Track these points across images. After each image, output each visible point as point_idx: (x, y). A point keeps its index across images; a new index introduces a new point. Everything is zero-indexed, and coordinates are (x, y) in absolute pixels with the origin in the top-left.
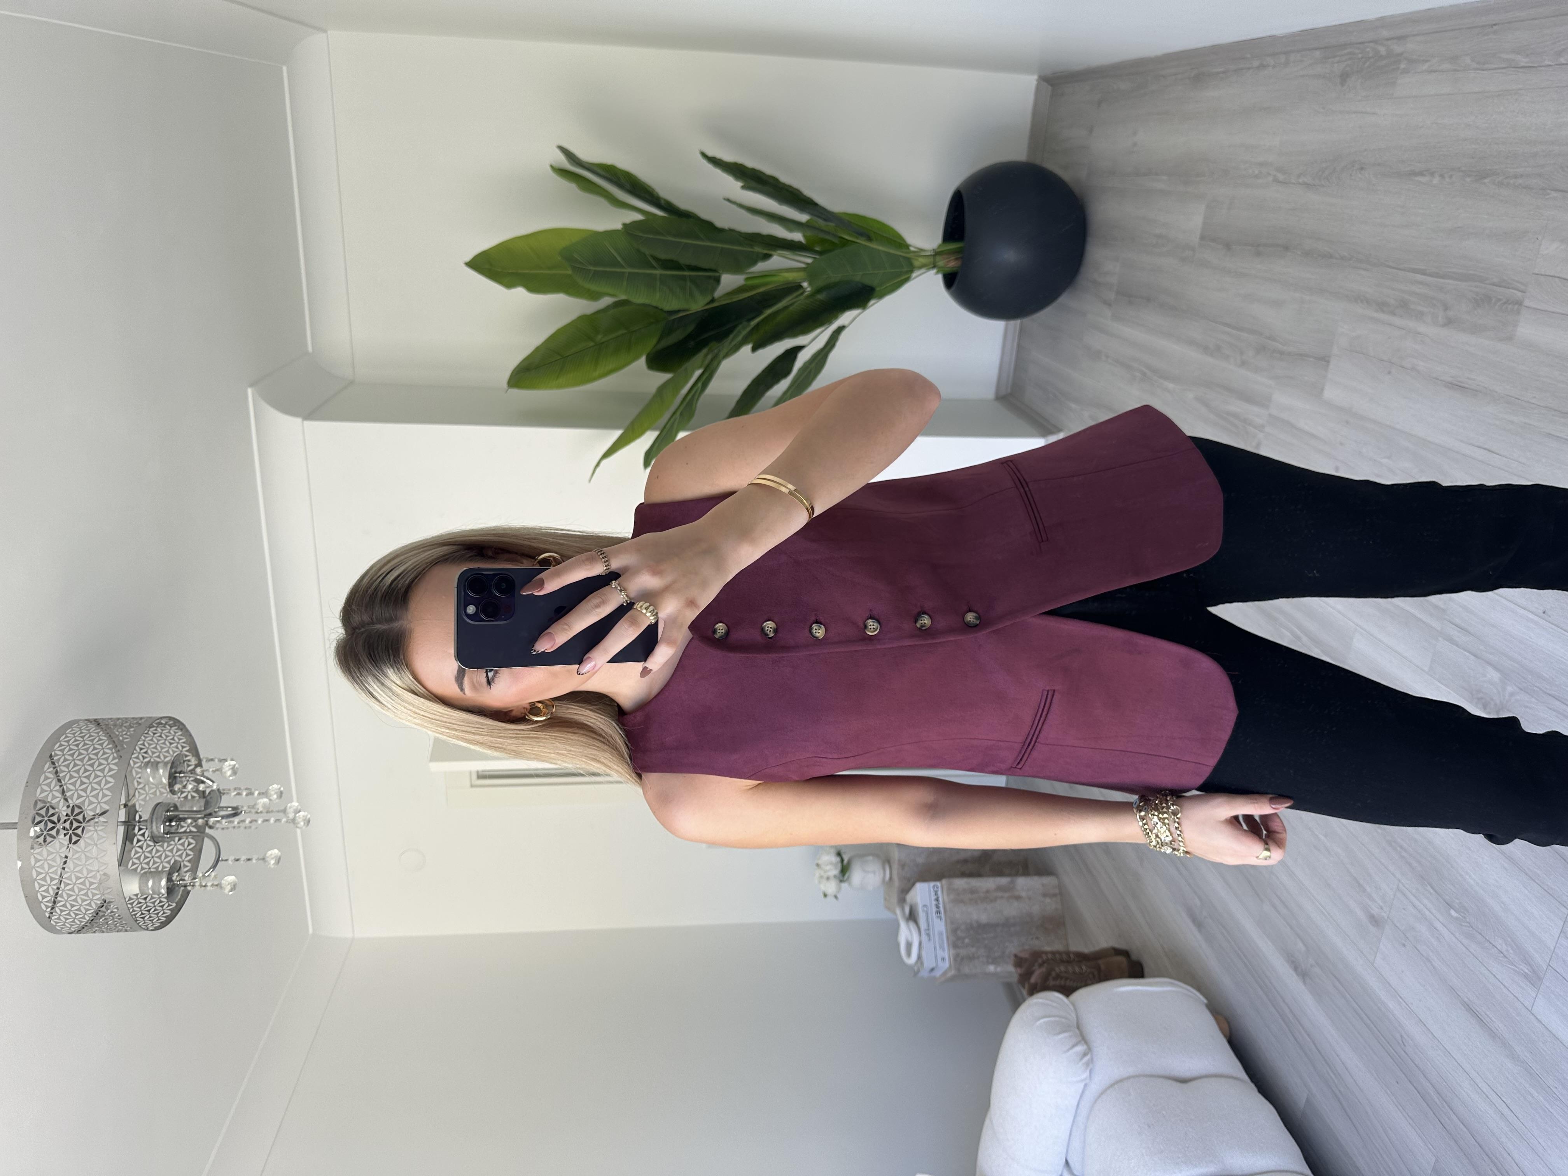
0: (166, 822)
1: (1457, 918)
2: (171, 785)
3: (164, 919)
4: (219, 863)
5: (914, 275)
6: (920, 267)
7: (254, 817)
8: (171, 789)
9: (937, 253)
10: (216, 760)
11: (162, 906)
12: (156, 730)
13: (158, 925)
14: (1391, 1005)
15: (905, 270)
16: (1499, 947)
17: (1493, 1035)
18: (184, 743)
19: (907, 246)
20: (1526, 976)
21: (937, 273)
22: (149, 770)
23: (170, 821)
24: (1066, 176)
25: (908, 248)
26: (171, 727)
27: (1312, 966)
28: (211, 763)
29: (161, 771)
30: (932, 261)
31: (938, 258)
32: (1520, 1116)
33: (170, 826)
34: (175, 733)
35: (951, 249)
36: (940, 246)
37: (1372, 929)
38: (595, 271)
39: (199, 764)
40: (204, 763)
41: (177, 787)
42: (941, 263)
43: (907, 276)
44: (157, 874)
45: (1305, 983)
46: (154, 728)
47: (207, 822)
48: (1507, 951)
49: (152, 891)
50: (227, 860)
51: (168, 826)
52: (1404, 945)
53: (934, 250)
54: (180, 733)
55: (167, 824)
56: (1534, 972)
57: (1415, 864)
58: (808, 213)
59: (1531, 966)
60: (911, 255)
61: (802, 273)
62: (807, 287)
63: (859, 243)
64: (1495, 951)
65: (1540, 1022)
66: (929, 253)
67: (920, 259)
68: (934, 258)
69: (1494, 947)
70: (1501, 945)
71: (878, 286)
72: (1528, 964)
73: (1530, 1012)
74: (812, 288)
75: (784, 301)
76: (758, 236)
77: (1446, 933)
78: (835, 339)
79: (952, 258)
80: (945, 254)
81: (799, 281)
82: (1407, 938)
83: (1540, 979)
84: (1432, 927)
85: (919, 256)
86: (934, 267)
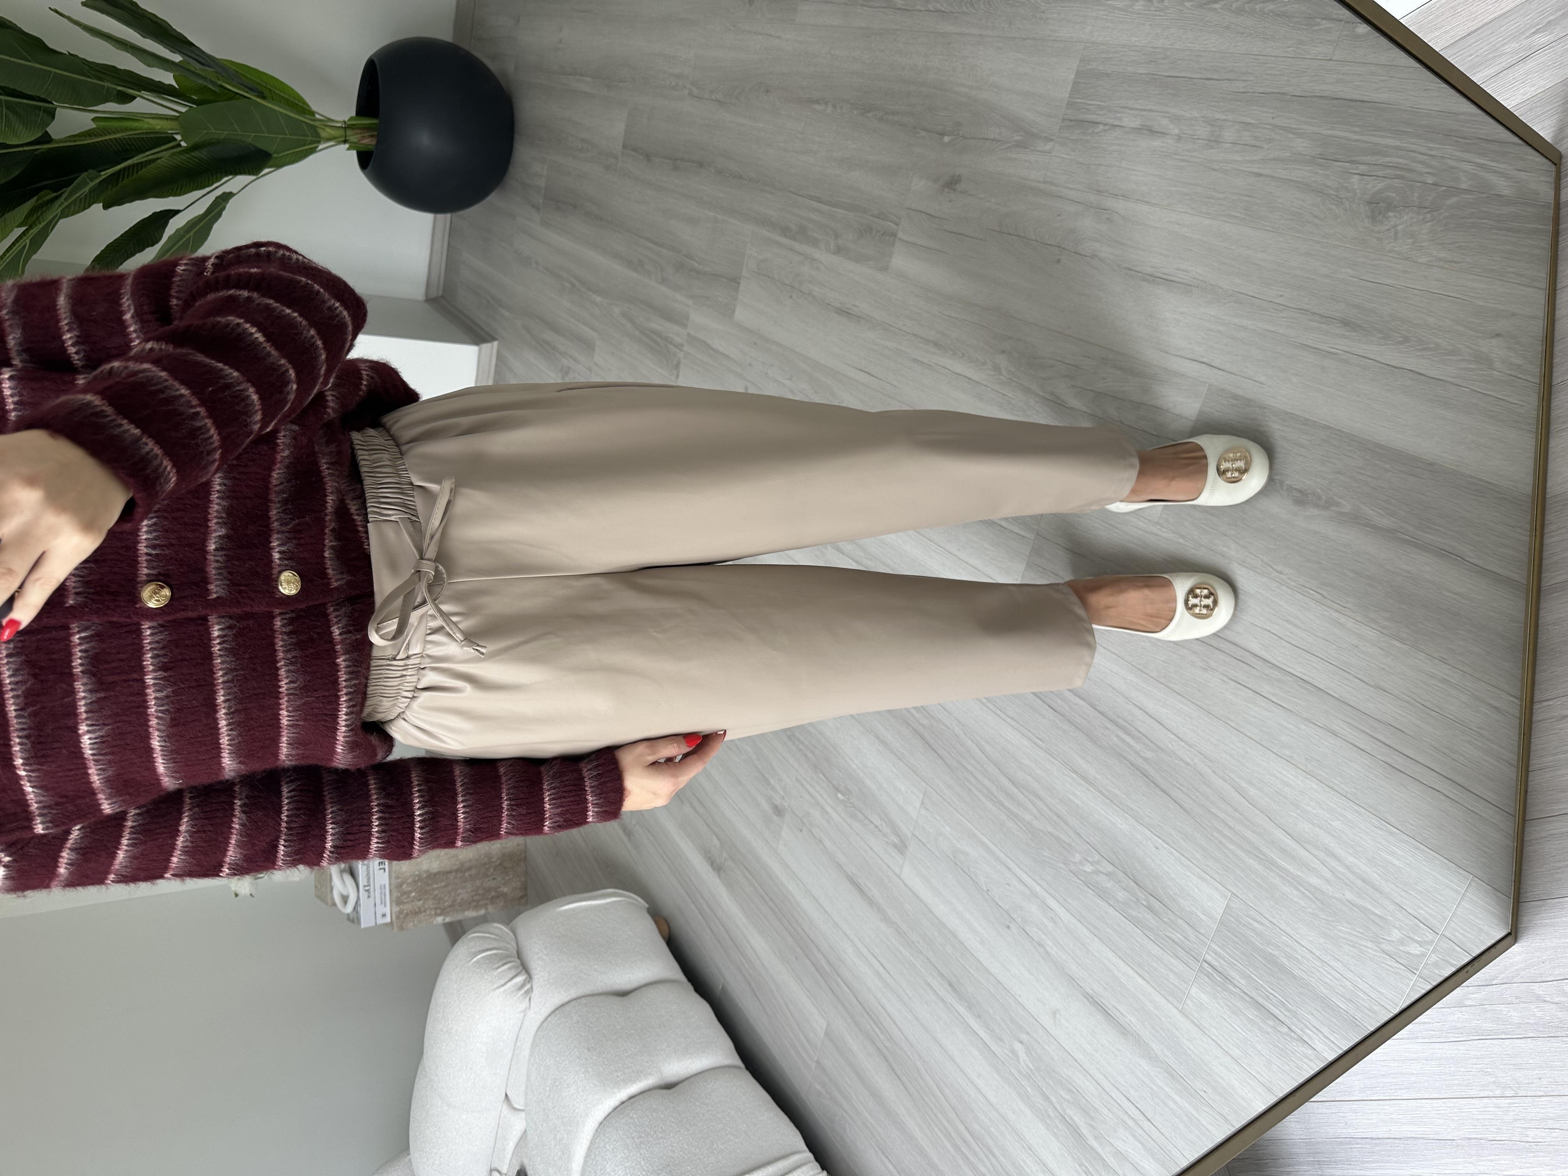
1: (842, 801)
9: (347, 127)
14: (791, 886)
15: (310, 138)
16: (875, 822)
17: (871, 902)
19: (313, 113)
20: (895, 846)
21: (348, 149)
25: (314, 116)
27: (725, 860)
30: (344, 134)
31: (349, 132)
32: (891, 973)
35: (366, 124)
36: (351, 119)
37: (775, 818)
42: (354, 138)
45: (719, 877)
48: (881, 825)
52: (801, 830)
53: (346, 122)
56: (902, 841)
57: (810, 755)
58: (181, 53)
59: (899, 836)
60: (317, 124)
61: (174, 124)
62: (181, 141)
63: (249, 98)
64: (872, 826)
65: (906, 885)
66: (339, 125)
67: (328, 130)
68: (345, 132)
69: (871, 822)
70: (877, 821)
71: (275, 153)
72: (897, 835)
73: (899, 877)
74: (186, 142)
75: (147, 153)
76: (113, 69)
77: (833, 814)
78: (220, 208)
79: (366, 135)
80: (358, 128)
81: (169, 132)
82: (803, 823)
83: (906, 847)
84: (824, 811)
85: (326, 126)
86: (345, 142)
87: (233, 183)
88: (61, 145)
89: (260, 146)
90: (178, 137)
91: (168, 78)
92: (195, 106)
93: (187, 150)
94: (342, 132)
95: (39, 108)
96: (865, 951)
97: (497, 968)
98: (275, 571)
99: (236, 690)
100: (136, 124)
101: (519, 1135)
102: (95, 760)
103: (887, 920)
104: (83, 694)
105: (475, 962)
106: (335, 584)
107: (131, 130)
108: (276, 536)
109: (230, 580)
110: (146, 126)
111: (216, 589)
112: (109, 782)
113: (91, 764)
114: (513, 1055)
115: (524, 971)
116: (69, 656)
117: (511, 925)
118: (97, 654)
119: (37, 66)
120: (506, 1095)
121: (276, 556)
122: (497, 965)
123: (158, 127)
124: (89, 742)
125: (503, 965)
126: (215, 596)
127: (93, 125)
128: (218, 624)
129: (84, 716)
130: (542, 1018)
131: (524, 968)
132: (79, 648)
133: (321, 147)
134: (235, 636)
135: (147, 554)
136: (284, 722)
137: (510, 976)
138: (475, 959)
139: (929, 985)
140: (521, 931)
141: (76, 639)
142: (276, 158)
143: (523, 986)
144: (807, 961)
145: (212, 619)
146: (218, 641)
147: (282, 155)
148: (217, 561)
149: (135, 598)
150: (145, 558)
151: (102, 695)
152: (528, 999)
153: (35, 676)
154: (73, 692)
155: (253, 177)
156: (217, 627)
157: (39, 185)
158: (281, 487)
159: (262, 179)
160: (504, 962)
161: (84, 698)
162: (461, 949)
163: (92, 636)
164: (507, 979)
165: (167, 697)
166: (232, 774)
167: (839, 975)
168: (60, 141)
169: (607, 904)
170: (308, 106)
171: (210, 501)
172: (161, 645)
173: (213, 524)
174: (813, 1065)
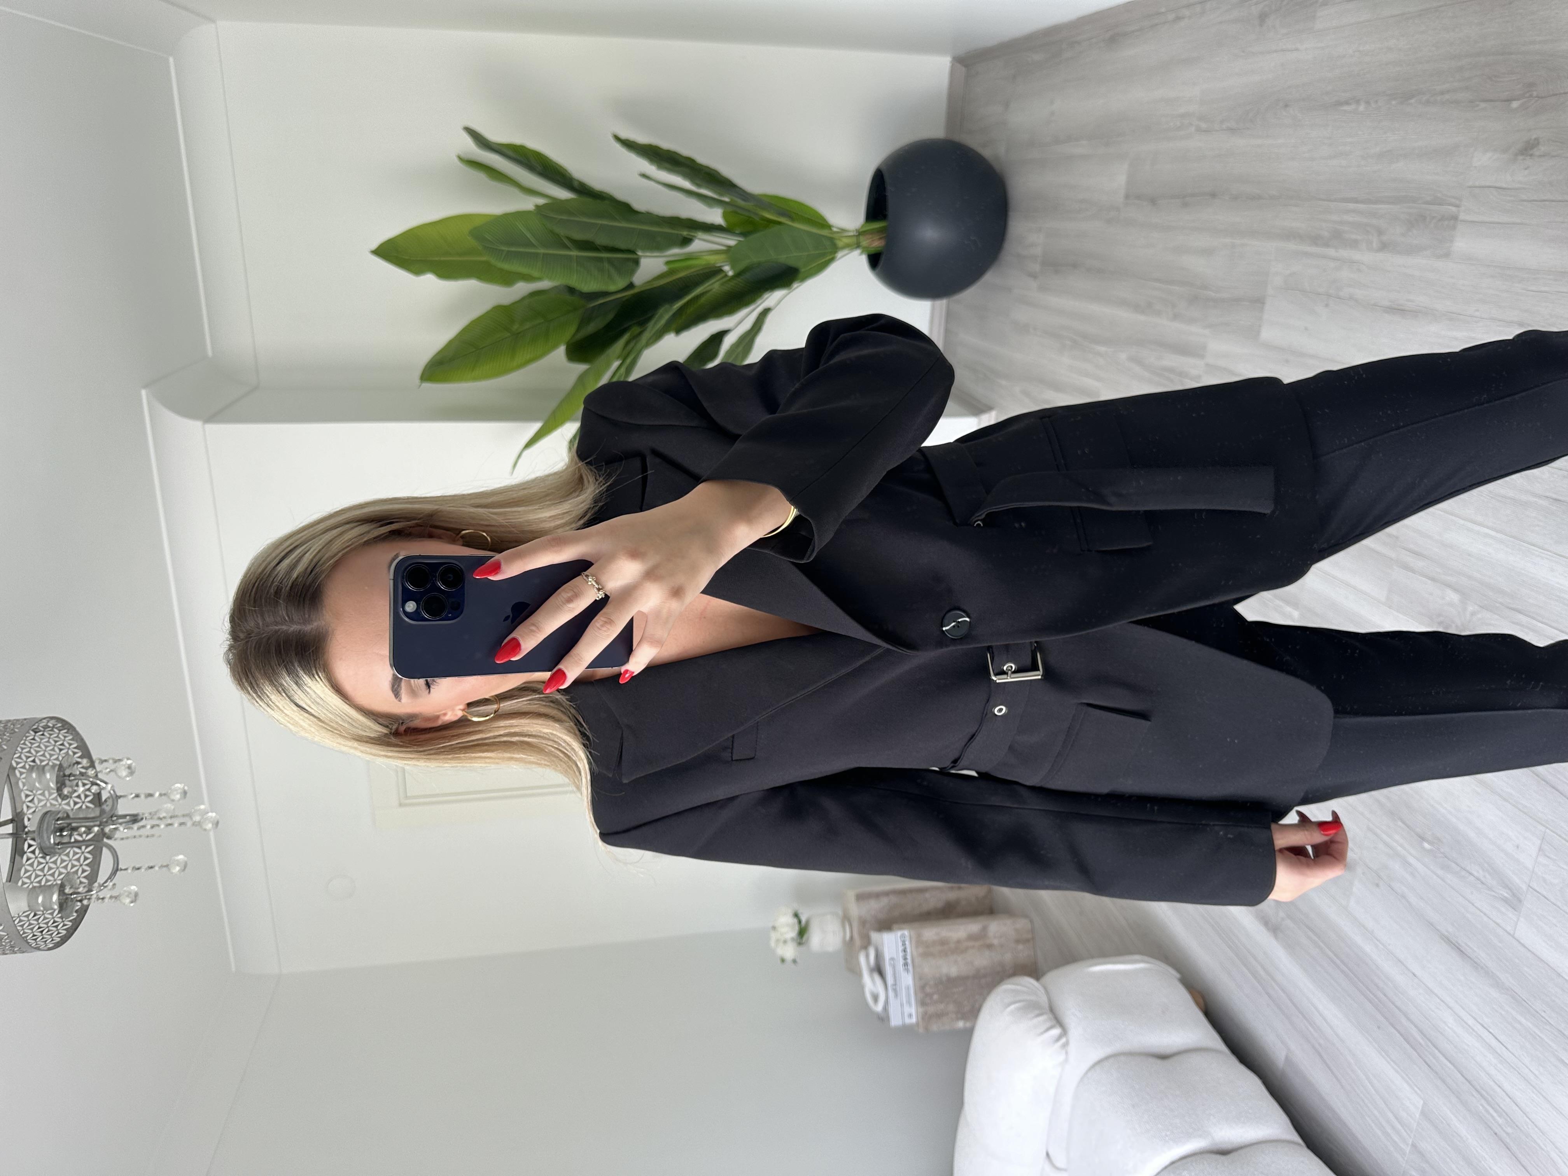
0: (56, 832)
2: (59, 790)
3: (59, 939)
4: (118, 873)
5: (839, 254)
6: (844, 248)
7: (157, 822)
8: (60, 792)
9: (860, 233)
10: (111, 761)
11: (56, 927)
12: (43, 735)
13: (51, 946)
15: (830, 250)
16: (1475, 874)
17: (1476, 965)
18: (75, 748)
20: (1506, 900)
22: (34, 775)
23: (61, 830)
24: (986, 153)
26: (60, 730)
28: (105, 764)
29: (48, 776)
31: (862, 238)
32: (1509, 1047)
33: (61, 836)
34: (65, 737)
35: (873, 229)
38: (508, 251)
39: (92, 765)
40: (97, 764)
41: (66, 791)
42: (865, 242)
43: (831, 257)
44: (45, 889)
45: (1276, 937)
46: (41, 733)
47: (102, 830)
48: (1484, 876)
49: (43, 907)
50: (126, 869)
51: (59, 836)
53: (856, 230)
54: (71, 737)
55: (58, 834)
56: (1514, 895)
60: (834, 236)
63: (783, 223)
64: (1471, 878)
65: (1523, 946)
67: (844, 239)
68: (858, 239)
70: (1478, 871)
72: (1507, 888)
73: (1513, 937)
77: (1419, 866)
78: (762, 321)
79: (875, 238)
80: (868, 233)
82: (1379, 877)
83: (1521, 901)
84: (1407, 864)
86: (858, 247)
88: (641, 290)
89: (791, 263)
91: (718, 218)
92: (739, 238)
93: (735, 276)
97: (1032, 1019)
100: (695, 262)
105: (1010, 1011)
107: (691, 268)
110: (704, 262)
115: (1060, 1027)
117: (1040, 979)
119: (627, 225)
120: (1048, 1154)
122: (1032, 1016)
125: (1036, 1016)
127: (665, 269)
138: (1010, 1008)
143: (1058, 1039)
152: (1065, 1051)
155: (786, 292)
159: (794, 292)
162: (995, 999)
164: (1044, 1029)
168: (640, 286)
174: (1408, 1150)
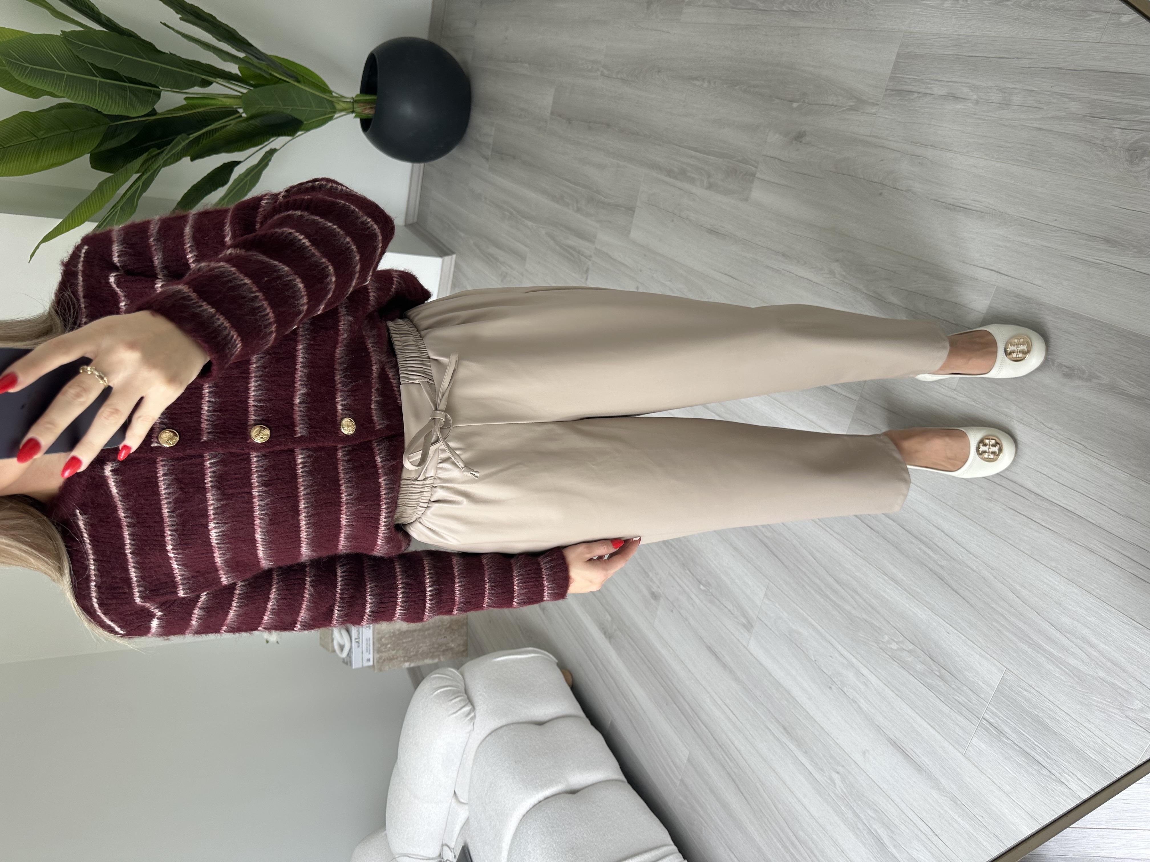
1: (704, 591)
6: (341, 111)
9: (354, 101)
14: (664, 651)
15: (329, 110)
16: (729, 607)
17: (725, 666)
19: (331, 92)
20: (744, 625)
21: (355, 117)
25: (332, 94)
27: (615, 631)
30: (351, 107)
31: (356, 105)
32: (740, 718)
35: (366, 100)
36: (357, 96)
37: (653, 601)
42: (359, 109)
45: (610, 642)
48: (733, 609)
52: (672, 611)
53: (353, 98)
57: (679, 556)
58: (244, 51)
59: (747, 618)
60: (334, 100)
61: (238, 101)
62: (243, 113)
63: (288, 82)
64: (726, 610)
65: (752, 654)
66: (349, 100)
67: (341, 104)
68: (353, 105)
69: (726, 607)
70: (730, 606)
71: (305, 120)
72: (745, 617)
73: (746, 648)
74: (246, 113)
75: (221, 122)
76: (198, 63)
77: (697, 601)
78: (268, 159)
79: (368, 107)
80: (362, 102)
81: (235, 107)
82: (674, 606)
83: (752, 626)
84: (689, 598)
85: (340, 101)
86: (353, 112)
87: (277, 142)
88: (163, 116)
89: (296, 115)
90: (241, 111)
91: (234, 69)
92: (252, 89)
93: (247, 119)
94: (350, 105)
95: (150, 91)
96: (719, 702)
97: (451, 700)
98: (339, 418)
99: (312, 500)
100: (213, 102)
101: (463, 822)
102: (219, 548)
103: (736, 679)
104: (212, 502)
105: (436, 695)
106: (378, 427)
107: (209, 106)
108: (339, 394)
109: (309, 424)
110: (220, 103)
111: (300, 430)
112: (226, 562)
113: (216, 550)
114: (460, 763)
115: (469, 704)
116: (204, 475)
117: (460, 669)
118: (221, 474)
119: (150, 62)
120: (455, 793)
121: (340, 407)
122: (451, 698)
123: (228, 104)
124: (215, 534)
125: (455, 698)
126: (299, 435)
127: (184, 103)
128: (301, 454)
129: (212, 517)
130: (482, 738)
131: (470, 701)
132: (210, 470)
133: (336, 116)
134: (313, 463)
135: (254, 406)
136: (344, 523)
137: (460, 706)
138: (436, 693)
139: (768, 728)
140: (467, 675)
141: (208, 464)
142: (306, 124)
143: (469, 714)
144: (675, 706)
145: (297, 451)
146: (301, 466)
147: (309, 122)
148: (301, 411)
149: (246, 436)
150: (253, 408)
151: (224, 503)
152: (472, 723)
153: (181, 489)
154: (205, 501)
155: (290, 138)
156: (300, 456)
157: (147, 144)
158: (342, 360)
159: (297, 139)
160: (456, 696)
161: (213, 504)
162: (425, 686)
163: (218, 462)
164: (458, 709)
165: (267, 504)
166: (306, 558)
167: (699, 718)
168: (162, 114)
169: (529, 658)
170: (327, 86)
171: (296, 369)
172: (263, 469)
173: (298, 385)
174: (678, 783)
